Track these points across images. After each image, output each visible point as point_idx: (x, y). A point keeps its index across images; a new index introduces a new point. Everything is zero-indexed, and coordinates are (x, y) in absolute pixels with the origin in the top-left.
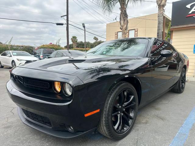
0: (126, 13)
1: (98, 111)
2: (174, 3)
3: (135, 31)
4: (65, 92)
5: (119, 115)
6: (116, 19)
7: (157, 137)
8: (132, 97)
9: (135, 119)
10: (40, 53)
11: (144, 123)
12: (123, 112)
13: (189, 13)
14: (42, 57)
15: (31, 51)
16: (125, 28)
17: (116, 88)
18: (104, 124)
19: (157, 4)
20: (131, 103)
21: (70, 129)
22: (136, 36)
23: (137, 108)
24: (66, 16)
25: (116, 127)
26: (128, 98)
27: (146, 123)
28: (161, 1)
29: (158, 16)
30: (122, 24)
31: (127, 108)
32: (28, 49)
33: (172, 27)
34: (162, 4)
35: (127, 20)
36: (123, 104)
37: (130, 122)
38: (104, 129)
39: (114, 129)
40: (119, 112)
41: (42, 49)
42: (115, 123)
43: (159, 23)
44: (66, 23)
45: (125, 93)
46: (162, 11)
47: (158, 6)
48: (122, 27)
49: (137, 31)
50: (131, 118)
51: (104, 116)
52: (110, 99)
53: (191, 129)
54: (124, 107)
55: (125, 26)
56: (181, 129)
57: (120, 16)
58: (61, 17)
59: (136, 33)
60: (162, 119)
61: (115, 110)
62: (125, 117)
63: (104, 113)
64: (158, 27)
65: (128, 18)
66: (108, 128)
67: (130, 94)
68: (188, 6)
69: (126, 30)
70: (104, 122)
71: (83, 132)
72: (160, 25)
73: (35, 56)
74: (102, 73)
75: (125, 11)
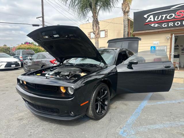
0: (98, 20)
1: (88, 102)
2: (134, 13)
3: (105, 32)
4: (68, 92)
5: (99, 104)
6: (88, 21)
7: (122, 116)
8: (106, 92)
9: (108, 106)
10: (20, 54)
11: (114, 108)
12: (101, 102)
13: (146, 22)
14: (22, 57)
15: (8, 52)
16: (97, 33)
17: (97, 87)
18: (91, 110)
19: (123, 10)
20: (106, 95)
21: (71, 114)
22: (106, 36)
23: (109, 99)
24: (42, 18)
25: (97, 111)
26: (104, 93)
27: (116, 108)
28: (126, 9)
29: (124, 21)
30: (95, 30)
31: (103, 99)
32: (5, 50)
33: (134, 33)
34: (126, 10)
35: (99, 26)
36: (101, 97)
37: (106, 107)
38: (91, 113)
39: (96, 112)
40: (99, 102)
41: (21, 51)
42: (97, 109)
43: (125, 27)
44: (42, 24)
45: (102, 90)
46: (126, 17)
47: (124, 12)
48: (94, 32)
49: (107, 32)
50: (106, 105)
51: (91, 105)
52: (94, 94)
53: (143, 110)
54: (101, 99)
55: (97, 31)
56: (136, 110)
57: (93, 23)
58: (37, 18)
59: (106, 33)
60: (126, 105)
61: (97, 101)
62: (102, 105)
63: (91, 103)
64: (124, 30)
65: (99, 24)
66: (93, 112)
67: (105, 90)
68: (145, 16)
69: (98, 34)
70: (91, 108)
71: (79, 115)
72: (125, 28)
73: (14, 57)
74: (86, 80)
75: (97, 19)
